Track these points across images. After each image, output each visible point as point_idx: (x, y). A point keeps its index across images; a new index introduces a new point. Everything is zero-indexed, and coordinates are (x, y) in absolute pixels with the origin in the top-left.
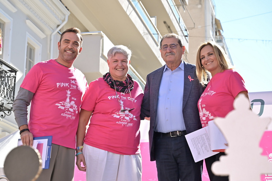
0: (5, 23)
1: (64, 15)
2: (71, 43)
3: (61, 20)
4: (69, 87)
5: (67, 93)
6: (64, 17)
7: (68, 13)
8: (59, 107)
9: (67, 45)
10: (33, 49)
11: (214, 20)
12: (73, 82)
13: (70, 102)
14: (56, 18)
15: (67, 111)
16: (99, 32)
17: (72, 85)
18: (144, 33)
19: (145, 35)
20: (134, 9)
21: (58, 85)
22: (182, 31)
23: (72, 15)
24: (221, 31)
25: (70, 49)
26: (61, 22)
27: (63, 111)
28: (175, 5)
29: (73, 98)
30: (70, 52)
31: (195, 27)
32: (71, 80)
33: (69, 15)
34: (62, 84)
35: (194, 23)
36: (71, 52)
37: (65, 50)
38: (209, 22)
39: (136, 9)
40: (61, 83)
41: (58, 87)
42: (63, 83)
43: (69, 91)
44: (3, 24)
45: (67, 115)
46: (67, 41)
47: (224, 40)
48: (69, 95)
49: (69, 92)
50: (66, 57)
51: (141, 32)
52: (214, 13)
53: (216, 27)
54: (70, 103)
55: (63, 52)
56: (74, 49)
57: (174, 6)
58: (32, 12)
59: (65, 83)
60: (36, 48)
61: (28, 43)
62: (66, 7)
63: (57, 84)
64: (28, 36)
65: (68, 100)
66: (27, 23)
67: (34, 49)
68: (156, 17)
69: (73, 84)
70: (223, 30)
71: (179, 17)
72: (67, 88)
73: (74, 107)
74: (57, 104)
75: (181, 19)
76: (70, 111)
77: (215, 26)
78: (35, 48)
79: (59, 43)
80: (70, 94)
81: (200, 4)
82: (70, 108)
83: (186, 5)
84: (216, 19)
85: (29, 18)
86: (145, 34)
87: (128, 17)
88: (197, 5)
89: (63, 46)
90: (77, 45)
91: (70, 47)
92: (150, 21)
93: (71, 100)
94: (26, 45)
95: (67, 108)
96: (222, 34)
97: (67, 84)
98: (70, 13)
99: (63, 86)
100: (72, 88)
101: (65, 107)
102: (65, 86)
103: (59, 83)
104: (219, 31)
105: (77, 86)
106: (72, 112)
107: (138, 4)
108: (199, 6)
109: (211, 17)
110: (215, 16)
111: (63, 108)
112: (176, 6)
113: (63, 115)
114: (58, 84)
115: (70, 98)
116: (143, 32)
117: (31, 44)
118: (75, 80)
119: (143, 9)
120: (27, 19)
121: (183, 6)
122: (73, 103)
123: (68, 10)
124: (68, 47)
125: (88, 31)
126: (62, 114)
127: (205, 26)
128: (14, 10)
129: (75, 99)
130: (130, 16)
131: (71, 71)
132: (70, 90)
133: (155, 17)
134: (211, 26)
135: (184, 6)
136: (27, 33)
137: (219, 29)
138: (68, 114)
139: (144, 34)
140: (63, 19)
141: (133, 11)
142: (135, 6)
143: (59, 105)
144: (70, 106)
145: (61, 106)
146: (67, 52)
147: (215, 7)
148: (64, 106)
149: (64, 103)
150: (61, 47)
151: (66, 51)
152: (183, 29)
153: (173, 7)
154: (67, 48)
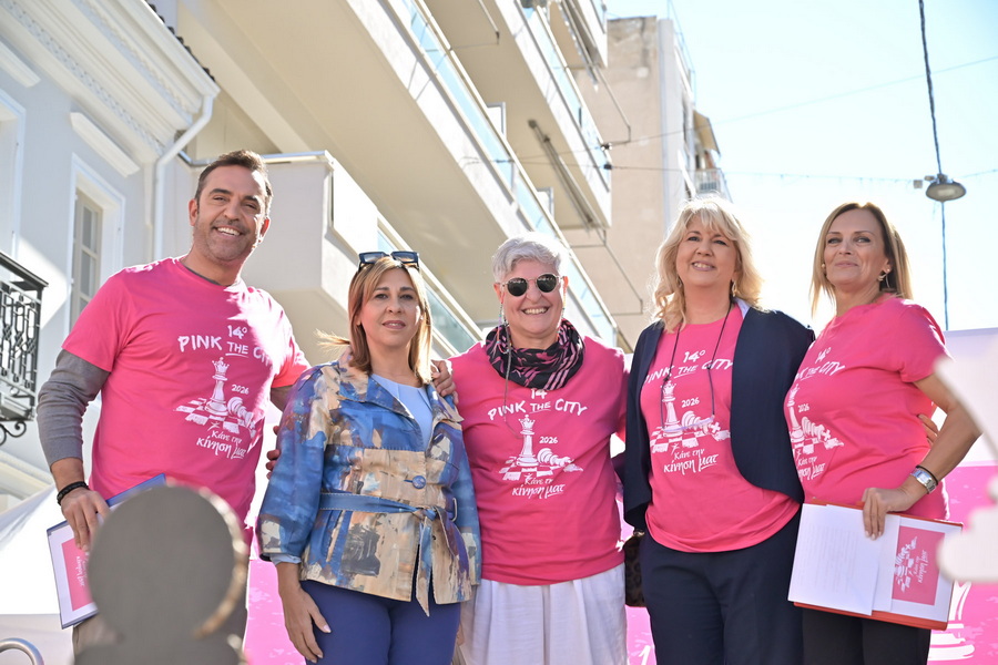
1: (201, 96)
2: (235, 200)
3: (188, 112)
4: (220, 348)
5: (214, 371)
6: (198, 104)
7: (211, 91)
8: (188, 419)
9: (222, 208)
10: (97, 214)
11: (690, 119)
12: (238, 333)
13: (227, 398)
14: (173, 106)
15: (215, 429)
16: (319, 153)
17: (231, 344)
18: (465, 157)
19: (469, 163)
20: (433, 77)
21: (182, 345)
22: (588, 150)
23: (224, 99)
24: (713, 153)
25: (231, 222)
26: (190, 119)
27: (203, 431)
28: (565, 65)
29: (236, 388)
30: (231, 231)
31: (633, 139)
32: (230, 327)
33: (215, 95)
34: (198, 341)
35: (629, 128)
36: (235, 233)
37: (216, 224)
38: (674, 122)
39: (439, 78)
40: (193, 337)
41: (183, 350)
42: (199, 338)
43: (221, 362)
45: (215, 444)
46: (220, 195)
47: (725, 182)
48: (220, 378)
49: (221, 367)
50: (216, 249)
51: (458, 155)
52: (691, 97)
53: (698, 141)
54: (226, 405)
55: (207, 232)
56: (243, 223)
57: (561, 70)
58: (90, 85)
59: (207, 338)
60: (105, 207)
61: (79, 193)
62: (207, 70)
63: (181, 339)
64: (79, 167)
65: (219, 393)
66: (74, 124)
67: (99, 213)
68: (504, 104)
69: (235, 339)
70: (719, 152)
71: (578, 106)
72: (213, 354)
73: (242, 418)
74: (181, 408)
75: (585, 111)
76: (226, 432)
77: (693, 140)
78: (101, 210)
79: (191, 203)
80: (227, 374)
81: (645, 64)
82: (227, 419)
83: (600, 65)
84: (696, 116)
85: (79, 106)
86: (471, 161)
87: (412, 104)
88: (635, 68)
89: (208, 211)
90: (255, 208)
91: (230, 213)
92: (487, 118)
93: (228, 395)
94: (73, 198)
95: (214, 421)
96: (718, 166)
97: (215, 341)
98: (218, 90)
99: (199, 346)
100: (233, 352)
101: (211, 417)
102: (207, 346)
103: (187, 338)
104: (707, 154)
105: (252, 346)
106: (233, 435)
107: (446, 59)
108: (642, 72)
109: (681, 108)
110: (694, 104)
111: (202, 420)
112: (568, 70)
113: (203, 442)
114: (183, 341)
115: (227, 386)
116: (463, 155)
117: (90, 195)
118: (243, 324)
119: (463, 77)
120: (74, 111)
121: (591, 69)
122: (236, 402)
123: (213, 78)
124: (225, 213)
125: (276, 151)
126: (200, 441)
127: (662, 135)
128: (28, 79)
129: (246, 391)
130: (419, 102)
132: (226, 361)
133: (500, 106)
134: (682, 134)
135: (594, 70)
136: (74, 156)
137: (708, 149)
138: (221, 441)
139: (466, 161)
140: (196, 111)
141: (431, 83)
142: (437, 67)
143: (189, 410)
144: (225, 414)
145: (196, 412)
146: (222, 229)
147: (692, 75)
148: (206, 414)
149: (204, 405)
150: (201, 215)
151: (216, 229)
152: (593, 144)
153: (558, 74)
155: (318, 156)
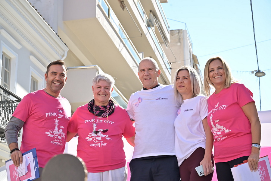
0: (11, 58)
1: (64, 51)
2: (58, 75)
3: (60, 55)
4: (57, 116)
5: (55, 122)
6: (63, 53)
7: (66, 49)
8: (48, 136)
9: (55, 77)
10: (37, 82)
11: (192, 56)
12: (61, 111)
13: (59, 130)
14: (56, 54)
15: (56, 138)
17: (59, 114)
18: (133, 66)
19: (134, 68)
20: (125, 46)
21: (47, 115)
22: (165, 64)
23: (70, 52)
24: (198, 65)
25: (58, 81)
26: (61, 57)
27: (53, 139)
28: (159, 42)
29: (61, 127)
30: (58, 83)
31: (177, 61)
32: (59, 110)
33: (67, 51)
34: (51, 114)
35: (176, 58)
36: (59, 83)
37: (53, 81)
38: (187, 57)
39: (126, 46)
40: (50, 113)
41: (47, 117)
42: (51, 113)
43: (57, 120)
44: (9, 59)
45: (55, 143)
46: (54, 73)
47: (201, 73)
48: (57, 124)
49: (57, 121)
50: (54, 88)
51: (131, 66)
52: (192, 50)
53: (194, 62)
54: (58, 131)
55: (51, 83)
56: (61, 80)
57: (158, 43)
58: (35, 48)
59: (53, 113)
60: (39, 80)
61: (32, 77)
62: (65, 44)
63: (46, 114)
64: (32, 70)
65: (56, 128)
66: (31, 59)
68: (143, 52)
69: (60, 113)
70: (199, 65)
71: (162, 53)
72: (55, 117)
73: (62, 135)
74: (46, 133)
75: (164, 54)
76: (59, 139)
77: (192, 62)
79: (45, 75)
80: (58, 123)
81: (180, 42)
82: (59, 136)
83: (168, 42)
84: (193, 55)
85: (32, 54)
86: (135, 67)
87: (119, 53)
88: (177, 43)
89: (51, 78)
91: (57, 78)
92: (139, 56)
93: (59, 129)
94: (30, 78)
95: (55, 136)
96: (199, 68)
97: (55, 114)
98: (68, 49)
99: (51, 115)
100: (60, 117)
101: (54, 135)
102: (53, 115)
103: (48, 113)
104: (196, 65)
105: (64, 115)
106: (60, 140)
107: (128, 41)
108: (179, 44)
109: (189, 53)
110: (193, 52)
111: (52, 136)
112: (160, 43)
113: (52, 142)
114: (47, 114)
115: (58, 126)
116: (132, 66)
117: (35, 77)
118: (62, 109)
119: (132, 45)
120: (31, 55)
121: (166, 43)
122: (61, 131)
123: (67, 46)
124: (56, 78)
125: (83, 65)
126: (51, 142)
127: (184, 60)
128: (19, 47)
129: (63, 128)
130: (121, 52)
131: (59, 101)
132: (58, 119)
133: (142, 53)
134: (189, 60)
135: (167, 44)
136: (31, 67)
137: (196, 64)
138: (57, 142)
139: (133, 67)
140: (63, 55)
141: (124, 47)
142: (126, 43)
143: (49, 133)
144: (58, 134)
145: (50, 134)
146: (55, 83)
147: (192, 45)
148: (53, 134)
149: (53, 132)
150: (49, 78)
151: (53, 82)
152: (166, 62)
153: (157, 44)
154: (54, 80)
155: (95, 66)
